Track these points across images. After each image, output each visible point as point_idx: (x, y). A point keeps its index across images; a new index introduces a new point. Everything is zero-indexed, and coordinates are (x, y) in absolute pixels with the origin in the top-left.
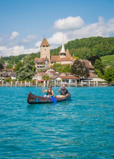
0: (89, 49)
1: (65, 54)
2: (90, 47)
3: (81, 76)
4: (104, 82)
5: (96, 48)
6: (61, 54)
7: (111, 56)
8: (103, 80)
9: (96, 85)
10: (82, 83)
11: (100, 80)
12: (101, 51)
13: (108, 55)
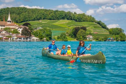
0: (18, 16)
1: (10, 22)
2: (19, 14)
3: (27, 36)
4: (38, 39)
5: (23, 15)
6: (8, 21)
7: (33, 21)
8: (38, 38)
9: (35, 41)
10: (28, 40)
11: (36, 38)
12: (26, 18)
13: (31, 20)
